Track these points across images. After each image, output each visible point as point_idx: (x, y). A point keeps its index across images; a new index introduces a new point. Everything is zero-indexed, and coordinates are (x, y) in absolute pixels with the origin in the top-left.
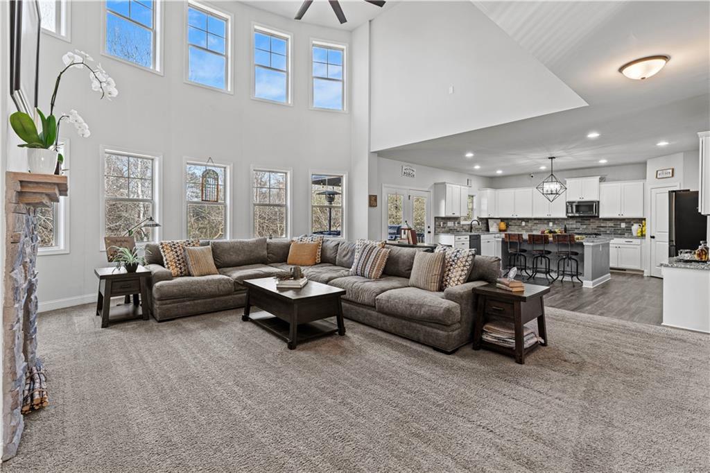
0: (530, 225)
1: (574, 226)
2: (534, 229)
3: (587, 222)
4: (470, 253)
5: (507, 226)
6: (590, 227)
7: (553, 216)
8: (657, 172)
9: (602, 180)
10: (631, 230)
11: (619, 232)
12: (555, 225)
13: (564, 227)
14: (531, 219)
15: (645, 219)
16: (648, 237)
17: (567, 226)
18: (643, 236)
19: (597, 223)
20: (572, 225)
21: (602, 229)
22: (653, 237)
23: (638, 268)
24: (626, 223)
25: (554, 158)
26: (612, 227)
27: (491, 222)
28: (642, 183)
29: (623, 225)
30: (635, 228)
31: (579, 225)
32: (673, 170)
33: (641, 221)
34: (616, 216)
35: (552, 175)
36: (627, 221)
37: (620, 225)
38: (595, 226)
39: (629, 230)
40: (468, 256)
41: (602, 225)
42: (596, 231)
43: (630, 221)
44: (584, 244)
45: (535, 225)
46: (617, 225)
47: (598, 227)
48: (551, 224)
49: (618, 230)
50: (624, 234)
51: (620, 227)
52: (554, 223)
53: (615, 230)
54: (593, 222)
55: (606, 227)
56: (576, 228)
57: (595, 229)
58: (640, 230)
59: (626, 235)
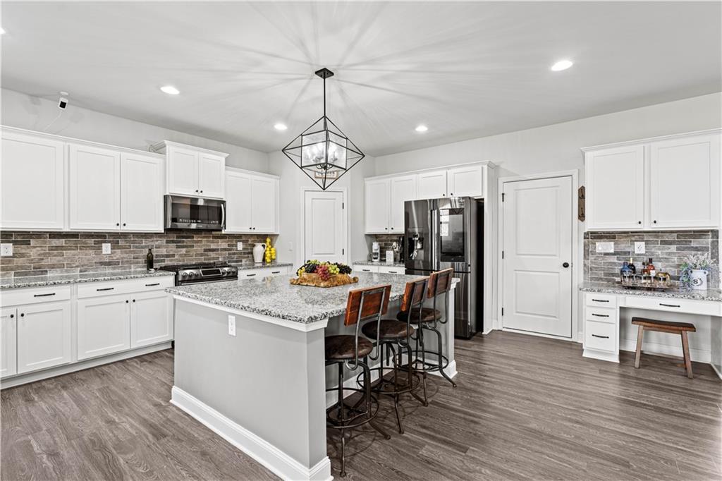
0: (32, 252)
1: (164, 251)
2: (53, 267)
3: (187, 241)
6: (193, 251)
10: (252, 253)
11: (235, 258)
12: (118, 251)
13: (146, 252)
14: (38, 235)
17: (155, 252)
21: (212, 255)
24: (243, 242)
26: (225, 249)
29: (240, 246)
30: (259, 249)
35: (325, 117)
36: (244, 238)
37: (236, 246)
39: (249, 253)
41: (213, 246)
45: (55, 252)
46: (232, 246)
47: (205, 250)
48: (106, 248)
49: (234, 254)
50: (241, 261)
51: (237, 250)
52: (115, 246)
53: (229, 254)
54: (198, 242)
55: (217, 250)
56: (168, 256)
57: (202, 255)
58: (267, 254)
59: (244, 261)
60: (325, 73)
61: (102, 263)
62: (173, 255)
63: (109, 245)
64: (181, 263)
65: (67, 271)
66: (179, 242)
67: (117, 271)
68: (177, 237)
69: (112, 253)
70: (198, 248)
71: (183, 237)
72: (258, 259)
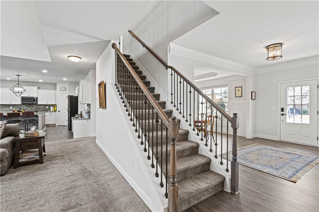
1: (25, 108)
3: (31, 106)
4: (3, 123)
6: (33, 108)
7: (13, 103)
8: (60, 88)
9: (39, 88)
11: (46, 110)
12: (14, 108)
15: (56, 105)
16: (57, 111)
18: (55, 111)
19: (36, 106)
20: (24, 107)
21: (39, 109)
22: (59, 111)
23: (54, 123)
25: (20, 76)
26: (43, 108)
28: (55, 91)
29: (47, 107)
30: (52, 108)
31: (27, 108)
32: (65, 88)
33: (54, 105)
34: (45, 103)
35: (18, 83)
38: (35, 108)
39: (49, 109)
40: (2, 125)
41: (39, 107)
42: (36, 110)
43: (50, 106)
44: (38, 115)
46: (45, 107)
47: (37, 108)
48: (11, 107)
52: (13, 107)
54: (34, 106)
56: (26, 109)
58: (54, 109)
59: (49, 111)
60: (18, 76)
61: (10, 110)
63: (12, 107)
68: (29, 105)
72: (51, 110)
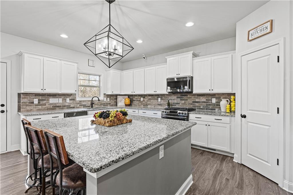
0: (146, 100)
1: (176, 101)
2: (149, 104)
3: (185, 97)
5: (131, 101)
6: (187, 102)
8: (249, 32)
9: (195, 55)
10: (220, 105)
11: (211, 107)
13: (167, 101)
14: (146, 95)
15: (234, 94)
16: (238, 114)
17: (170, 101)
18: (232, 112)
19: (193, 99)
21: (197, 104)
22: (244, 117)
23: (228, 151)
24: (216, 98)
26: (204, 102)
27: (119, 98)
28: (231, 55)
29: (214, 101)
30: (223, 103)
33: (229, 96)
35: (110, 25)
36: (217, 96)
37: (211, 100)
39: (218, 105)
41: (197, 100)
42: (191, 107)
43: (219, 96)
45: (149, 100)
46: (209, 100)
47: (193, 102)
48: (159, 99)
49: (210, 105)
50: (215, 109)
51: (212, 103)
52: (161, 99)
53: (207, 105)
54: (190, 98)
55: (200, 102)
56: (177, 104)
57: (191, 104)
58: (228, 106)
59: (217, 110)
61: (159, 105)
62: (179, 103)
64: (182, 107)
65: (151, 106)
66: (181, 98)
67: (162, 107)
68: (181, 96)
69: (161, 101)
70: (190, 101)
71: (183, 96)
72: (223, 110)
